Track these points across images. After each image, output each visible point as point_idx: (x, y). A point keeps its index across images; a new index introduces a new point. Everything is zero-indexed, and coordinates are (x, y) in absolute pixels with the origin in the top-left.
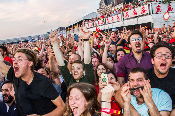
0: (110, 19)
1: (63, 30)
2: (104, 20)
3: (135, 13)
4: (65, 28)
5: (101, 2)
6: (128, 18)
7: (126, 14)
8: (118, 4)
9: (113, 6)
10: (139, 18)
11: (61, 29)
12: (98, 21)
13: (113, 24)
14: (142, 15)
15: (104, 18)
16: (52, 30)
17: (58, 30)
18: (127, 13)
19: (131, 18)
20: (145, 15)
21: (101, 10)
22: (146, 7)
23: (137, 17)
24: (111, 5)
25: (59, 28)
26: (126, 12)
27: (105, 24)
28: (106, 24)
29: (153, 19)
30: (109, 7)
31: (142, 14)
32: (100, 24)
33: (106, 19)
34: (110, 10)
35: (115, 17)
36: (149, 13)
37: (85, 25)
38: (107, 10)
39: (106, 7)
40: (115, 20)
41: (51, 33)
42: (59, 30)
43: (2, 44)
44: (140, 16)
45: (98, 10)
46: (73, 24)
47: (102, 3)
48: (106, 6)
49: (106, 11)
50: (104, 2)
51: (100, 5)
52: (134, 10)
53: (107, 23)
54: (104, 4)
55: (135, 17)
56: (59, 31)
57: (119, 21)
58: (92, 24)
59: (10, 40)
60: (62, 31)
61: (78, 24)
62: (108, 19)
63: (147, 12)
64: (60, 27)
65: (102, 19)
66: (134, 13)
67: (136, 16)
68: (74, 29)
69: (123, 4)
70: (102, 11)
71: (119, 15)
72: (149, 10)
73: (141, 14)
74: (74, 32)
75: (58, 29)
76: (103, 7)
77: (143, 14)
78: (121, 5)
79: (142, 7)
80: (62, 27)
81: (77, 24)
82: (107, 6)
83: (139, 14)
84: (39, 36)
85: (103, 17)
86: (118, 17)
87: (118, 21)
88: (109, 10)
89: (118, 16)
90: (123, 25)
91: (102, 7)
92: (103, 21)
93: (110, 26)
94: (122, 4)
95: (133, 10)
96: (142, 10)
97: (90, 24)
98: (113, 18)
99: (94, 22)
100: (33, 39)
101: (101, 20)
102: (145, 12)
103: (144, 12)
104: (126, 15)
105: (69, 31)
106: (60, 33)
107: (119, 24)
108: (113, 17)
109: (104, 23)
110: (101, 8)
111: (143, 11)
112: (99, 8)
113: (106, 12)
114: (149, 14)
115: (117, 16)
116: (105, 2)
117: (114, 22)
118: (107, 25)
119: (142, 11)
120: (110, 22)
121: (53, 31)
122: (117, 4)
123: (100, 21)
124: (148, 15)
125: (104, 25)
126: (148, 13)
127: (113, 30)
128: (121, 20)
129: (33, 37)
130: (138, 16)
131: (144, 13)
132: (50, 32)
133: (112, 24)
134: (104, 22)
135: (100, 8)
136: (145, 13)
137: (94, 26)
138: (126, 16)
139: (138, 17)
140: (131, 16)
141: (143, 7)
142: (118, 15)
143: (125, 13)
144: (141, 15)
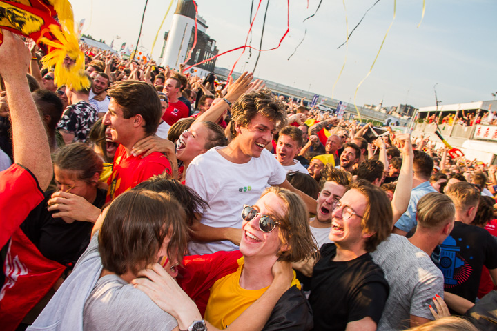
4: (418, 113)
11: (408, 110)
16: (381, 104)
25: (401, 106)
37: (478, 126)
46: (443, 110)
56: (399, 113)
59: (267, 83)
60: (405, 117)
61: (459, 116)
64: (407, 106)
81: (457, 113)
84: (341, 103)
100: (322, 103)
105: (423, 125)
106: (397, 120)
121: (383, 106)
129: (324, 99)
132: (375, 107)
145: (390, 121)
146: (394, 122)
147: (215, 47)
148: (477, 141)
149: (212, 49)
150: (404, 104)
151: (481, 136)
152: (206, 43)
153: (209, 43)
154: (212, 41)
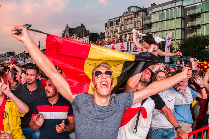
5: (65, 31)
17: (6, 55)
42: (8, 55)
47: (66, 33)
48: (70, 37)
51: (64, 34)
54: (69, 34)
75: (6, 53)
76: (67, 37)
78: (86, 38)
80: (12, 52)
82: (71, 36)
91: (65, 37)
94: (88, 37)
116: (69, 32)
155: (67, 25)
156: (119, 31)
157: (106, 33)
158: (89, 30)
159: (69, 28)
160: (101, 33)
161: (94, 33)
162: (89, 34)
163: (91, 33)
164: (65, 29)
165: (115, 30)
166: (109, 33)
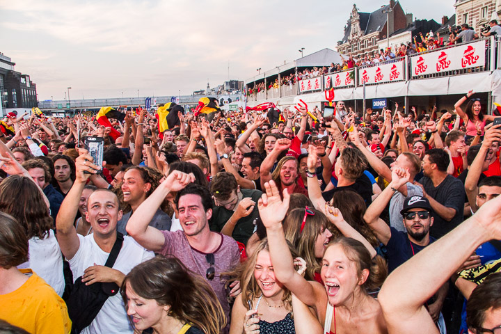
0: (371, 72)
1: (237, 88)
2: (353, 73)
3: (443, 62)
4: (245, 85)
5: (349, 24)
6: (423, 73)
7: (418, 61)
8: (396, 33)
9: (382, 36)
10: (453, 79)
11: (234, 85)
12: (338, 76)
13: (379, 86)
14: (465, 70)
15: (356, 68)
16: (208, 87)
17: (225, 88)
18: (421, 59)
19: (431, 75)
20: (473, 70)
21: (348, 43)
22: (479, 48)
23: (447, 74)
24: (377, 33)
25: (227, 83)
26: (417, 58)
27: (356, 86)
28: (358, 84)
29: (496, 84)
30: (370, 39)
31: (463, 66)
32: (343, 84)
33: (361, 71)
34: (372, 46)
35: (386, 69)
36: (484, 67)
37: (300, 82)
38: (363, 46)
39: (361, 39)
40: (386, 78)
41: (204, 93)
42: (229, 88)
43: (74, 109)
44: (457, 71)
45: (341, 43)
46: (267, 76)
47: (352, 27)
48: (362, 35)
49: (362, 49)
50: (358, 24)
51: (347, 30)
52: (443, 54)
53: (360, 84)
54: (359, 29)
55: (443, 73)
56: (227, 90)
57: (396, 79)
58: (319, 82)
60: (234, 92)
61: (282, 77)
62: (365, 72)
63: (481, 62)
64: (231, 81)
65: (349, 72)
66: (440, 62)
67: (447, 72)
68: (268, 89)
69: (410, 32)
70: (350, 47)
71: (399, 65)
72: (486, 56)
73: (462, 68)
74: (268, 97)
75: (225, 85)
76: (355, 37)
77: (468, 66)
78: (403, 36)
79: (466, 47)
80: (237, 82)
81: (279, 76)
82: (366, 34)
83: (455, 65)
84: (173, 98)
85: (351, 64)
86: (393, 70)
87: (393, 80)
88: (370, 47)
89: (394, 66)
90: (404, 94)
91: (350, 38)
92: (352, 76)
93: (371, 93)
94: (407, 32)
95: (439, 53)
96: (467, 57)
97: (313, 81)
98: (379, 69)
99: (326, 77)
100: (155, 104)
101: (346, 73)
102: (473, 63)
103: (471, 62)
104: (419, 66)
105: (253, 95)
106: (228, 97)
107: (396, 90)
108: (380, 67)
109: (352, 83)
110: (349, 41)
111: (470, 57)
112: (343, 40)
113: (360, 52)
114: (486, 69)
115: (391, 65)
116: (360, 25)
117: (381, 81)
118: (362, 88)
119: (465, 59)
120: (372, 80)
121: (211, 88)
122: (393, 31)
123: (343, 76)
124: (481, 70)
125: (352, 86)
126: (483, 64)
127: (376, 104)
128: (401, 77)
129: (155, 99)
130: (450, 72)
131: (470, 64)
132: (204, 91)
133: (376, 86)
134: (353, 78)
135: (346, 39)
136: (473, 66)
137: (326, 87)
138: (418, 68)
139: (450, 74)
140: (431, 69)
141: (470, 48)
142: (395, 63)
143: (415, 60)
144: (461, 70)
145: (222, 99)
146: (226, 100)
147: (31, 82)
148: (305, 95)
149: (28, 85)
150: (229, 81)
151: (306, 90)
152: (19, 81)
153: (23, 80)
154: (24, 76)
155: (355, 5)
156: (497, 5)
157: (457, 18)
158: (411, 15)
159: (359, 13)
160: (445, 19)
161: (424, 21)
162: (412, 26)
163: (418, 22)
164: (351, 17)
165: (486, 4)
166: (465, 15)
